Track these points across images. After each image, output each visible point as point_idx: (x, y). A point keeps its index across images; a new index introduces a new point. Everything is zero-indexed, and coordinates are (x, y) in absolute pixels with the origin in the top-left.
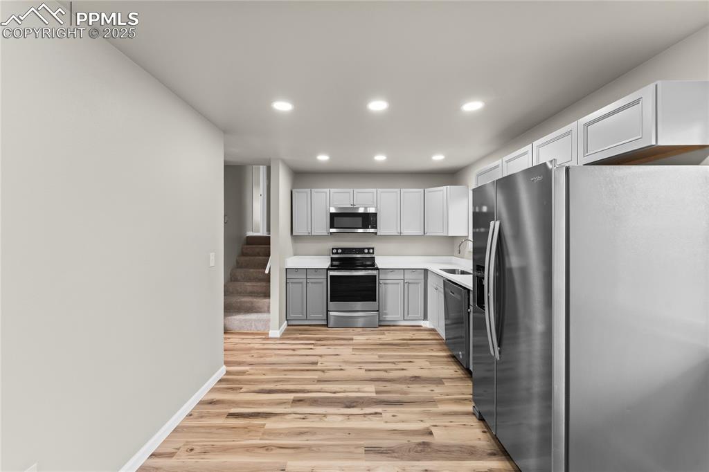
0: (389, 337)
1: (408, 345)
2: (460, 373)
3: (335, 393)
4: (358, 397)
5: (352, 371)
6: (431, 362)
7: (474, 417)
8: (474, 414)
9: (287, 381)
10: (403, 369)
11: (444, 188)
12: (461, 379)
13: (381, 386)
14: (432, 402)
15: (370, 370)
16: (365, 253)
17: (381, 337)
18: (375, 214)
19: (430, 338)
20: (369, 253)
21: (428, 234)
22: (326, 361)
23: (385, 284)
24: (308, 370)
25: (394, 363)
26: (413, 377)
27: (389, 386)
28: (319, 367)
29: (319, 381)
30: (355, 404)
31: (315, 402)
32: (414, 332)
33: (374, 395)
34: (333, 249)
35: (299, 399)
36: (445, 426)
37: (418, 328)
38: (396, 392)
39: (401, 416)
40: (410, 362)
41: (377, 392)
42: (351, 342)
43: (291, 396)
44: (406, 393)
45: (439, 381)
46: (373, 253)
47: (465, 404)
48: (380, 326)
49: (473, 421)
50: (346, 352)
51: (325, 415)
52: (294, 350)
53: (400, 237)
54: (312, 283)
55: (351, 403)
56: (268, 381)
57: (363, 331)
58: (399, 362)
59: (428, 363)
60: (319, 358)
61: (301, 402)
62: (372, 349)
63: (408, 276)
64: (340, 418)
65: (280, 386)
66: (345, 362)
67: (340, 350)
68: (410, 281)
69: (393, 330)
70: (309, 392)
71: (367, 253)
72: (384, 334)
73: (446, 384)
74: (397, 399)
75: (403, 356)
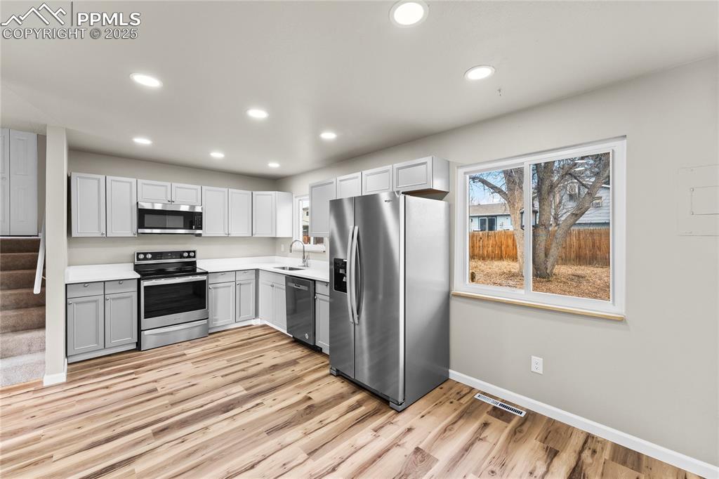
0: (225, 342)
1: (250, 343)
2: (306, 352)
3: (202, 406)
4: (231, 400)
5: (207, 382)
6: (279, 351)
7: (332, 376)
8: (331, 374)
9: (128, 419)
10: (259, 364)
11: (273, 193)
12: (309, 355)
13: (248, 383)
14: (298, 378)
15: (226, 375)
16: (184, 258)
17: (217, 344)
18: (201, 214)
19: (267, 332)
20: (189, 257)
21: (256, 236)
22: (166, 384)
23: (215, 288)
24: (149, 400)
25: (247, 362)
26: (271, 367)
27: (255, 381)
28: (161, 392)
29: (173, 404)
30: (232, 406)
31: (183, 423)
32: (249, 332)
33: (245, 392)
34: (138, 254)
35: (161, 429)
36: (317, 390)
37: (249, 327)
38: (264, 383)
39: (280, 398)
40: (261, 356)
41: (247, 389)
42: (184, 358)
43: (149, 430)
44: (273, 380)
45: (294, 362)
46: (194, 257)
47: (321, 371)
48: (210, 334)
49: (332, 379)
50: (187, 369)
51: (206, 428)
52: (107, 387)
53: (227, 239)
54: (113, 299)
55: (227, 408)
56: (95, 432)
57: (191, 343)
58: (250, 360)
59: (277, 352)
60: (155, 383)
61: (166, 431)
62: (215, 357)
63: (240, 277)
64: (225, 423)
65: (119, 430)
66: (192, 377)
67: (176, 368)
68: (242, 282)
69: (226, 335)
70: (167, 418)
71: (187, 257)
72: (219, 341)
73: (301, 362)
74: (269, 387)
75: (252, 354)
